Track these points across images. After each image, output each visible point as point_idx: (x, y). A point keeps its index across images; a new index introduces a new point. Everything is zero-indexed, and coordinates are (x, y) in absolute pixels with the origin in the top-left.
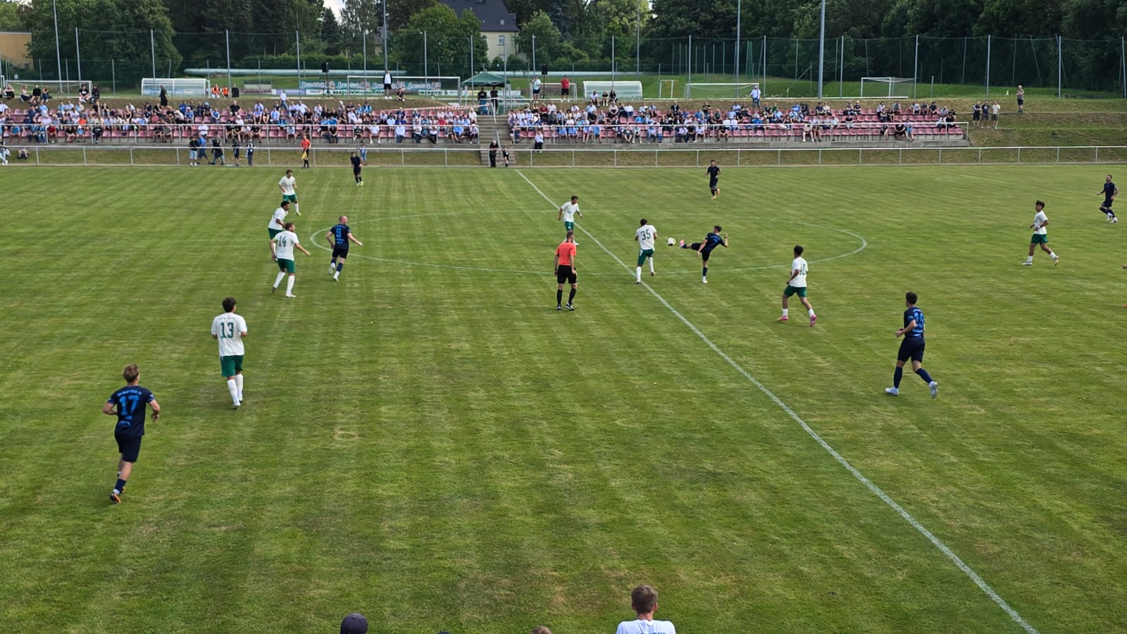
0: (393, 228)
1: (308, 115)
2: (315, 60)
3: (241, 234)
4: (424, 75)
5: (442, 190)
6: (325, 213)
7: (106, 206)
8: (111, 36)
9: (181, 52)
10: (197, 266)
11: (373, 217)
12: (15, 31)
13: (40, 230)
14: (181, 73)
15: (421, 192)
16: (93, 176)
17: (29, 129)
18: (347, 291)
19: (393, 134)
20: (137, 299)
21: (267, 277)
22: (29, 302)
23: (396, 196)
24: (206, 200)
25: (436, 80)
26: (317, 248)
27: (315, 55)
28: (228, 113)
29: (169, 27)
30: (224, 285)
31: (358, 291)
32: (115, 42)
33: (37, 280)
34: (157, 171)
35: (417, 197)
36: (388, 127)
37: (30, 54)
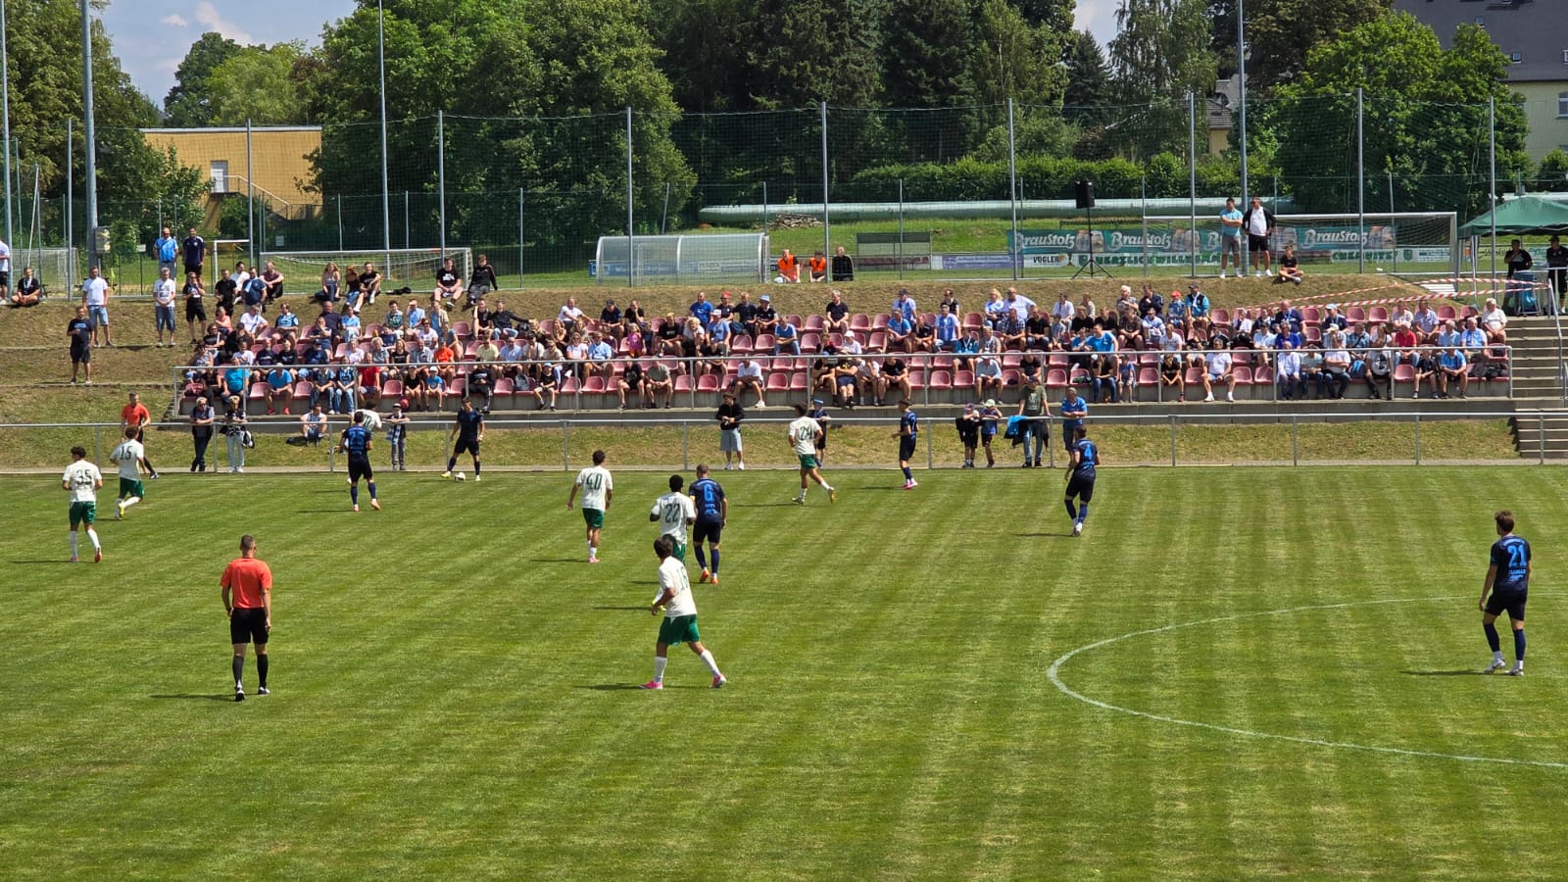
0: (1278, 642)
1: (1036, 324)
2: (1047, 175)
3: (861, 662)
4: (1357, 211)
5: (1411, 533)
6: (1088, 599)
7: (502, 582)
8: (514, 131)
9: (692, 161)
10: (743, 750)
11: (1218, 611)
12: (280, 123)
13: (339, 648)
14: (692, 219)
15: (1350, 536)
16: (468, 501)
17: (313, 377)
18: (1157, 823)
19: (1270, 376)
20: (590, 841)
21: (936, 782)
22: (315, 842)
23: (1279, 550)
24: (765, 564)
25: (1385, 222)
26: (1068, 701)
27: (1047, 162)
28: (820, 323)
29: (664, 99)
30: (821, 803)
31: (1188, 824)
32: (525, 142)
33: (336, 782)
34: (632, 485)
35: (1340, 552)
36: (1254, 357)
37: (316, 182)
